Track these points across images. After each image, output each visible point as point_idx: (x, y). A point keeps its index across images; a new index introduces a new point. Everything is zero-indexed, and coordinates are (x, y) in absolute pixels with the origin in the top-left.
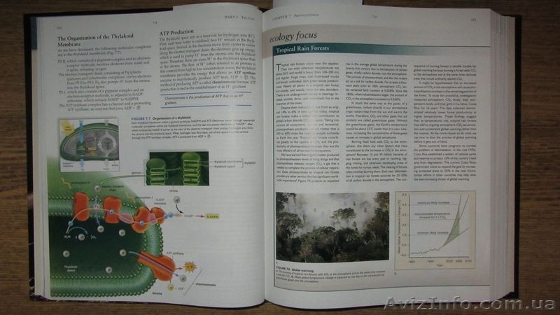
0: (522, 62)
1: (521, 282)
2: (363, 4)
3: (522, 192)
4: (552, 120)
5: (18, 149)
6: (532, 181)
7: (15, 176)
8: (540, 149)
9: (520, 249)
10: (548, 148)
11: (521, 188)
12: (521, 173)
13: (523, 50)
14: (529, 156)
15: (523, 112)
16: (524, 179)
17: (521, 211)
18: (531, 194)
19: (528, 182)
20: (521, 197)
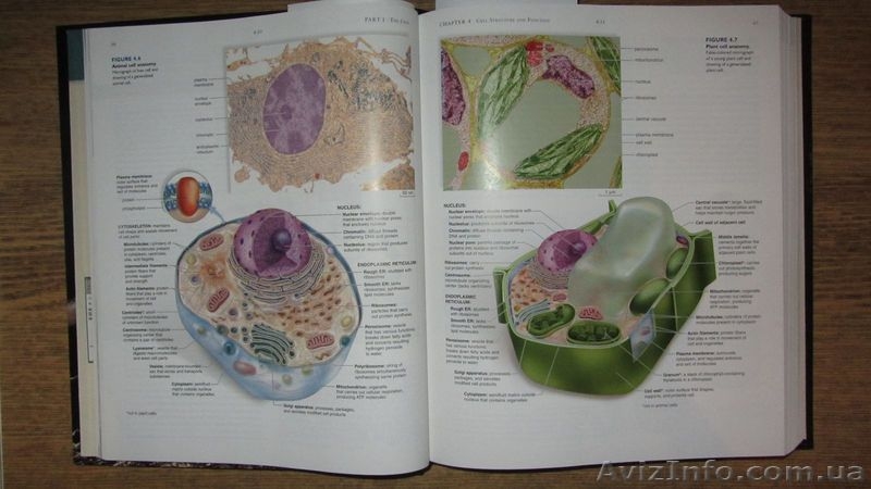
0: (813, 88)
1: (816, 425)
2: (579, 3)
3: (816, 286)
4: (858, 175)
5: (38, 234)
6: (829, 268)
7: (36, 275)
8: (841, 219)
9: (815, 373)
10: (853, 219)
11: (814, 280)
12: (815, 258)
13: (815, 68)
14: (823, 230)
15: (815, 161)
16: (818, 266)
17: (815, 316)
18: (828, 290)
19: (822, 272)
20: (815, 293)
